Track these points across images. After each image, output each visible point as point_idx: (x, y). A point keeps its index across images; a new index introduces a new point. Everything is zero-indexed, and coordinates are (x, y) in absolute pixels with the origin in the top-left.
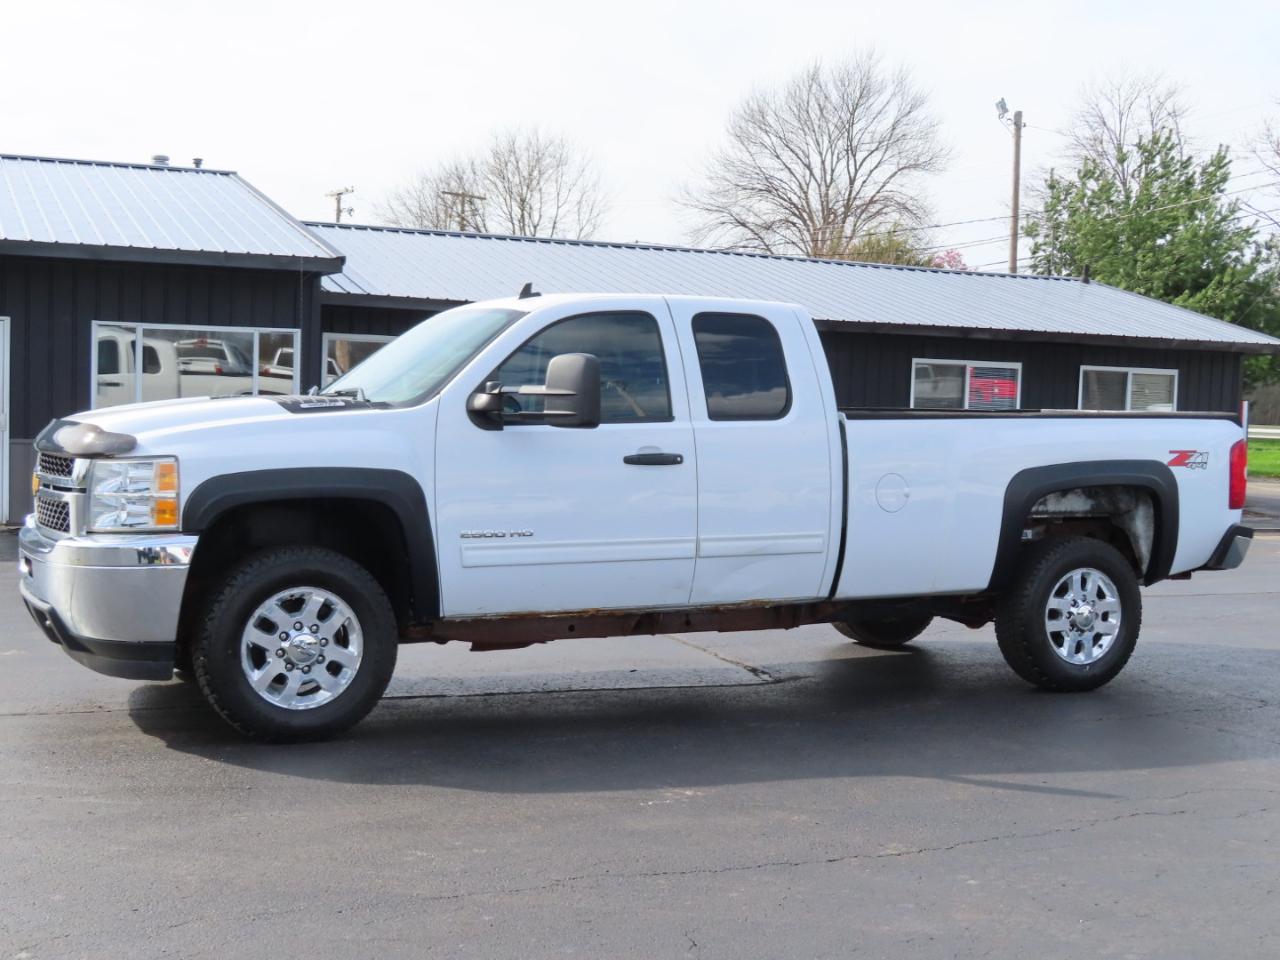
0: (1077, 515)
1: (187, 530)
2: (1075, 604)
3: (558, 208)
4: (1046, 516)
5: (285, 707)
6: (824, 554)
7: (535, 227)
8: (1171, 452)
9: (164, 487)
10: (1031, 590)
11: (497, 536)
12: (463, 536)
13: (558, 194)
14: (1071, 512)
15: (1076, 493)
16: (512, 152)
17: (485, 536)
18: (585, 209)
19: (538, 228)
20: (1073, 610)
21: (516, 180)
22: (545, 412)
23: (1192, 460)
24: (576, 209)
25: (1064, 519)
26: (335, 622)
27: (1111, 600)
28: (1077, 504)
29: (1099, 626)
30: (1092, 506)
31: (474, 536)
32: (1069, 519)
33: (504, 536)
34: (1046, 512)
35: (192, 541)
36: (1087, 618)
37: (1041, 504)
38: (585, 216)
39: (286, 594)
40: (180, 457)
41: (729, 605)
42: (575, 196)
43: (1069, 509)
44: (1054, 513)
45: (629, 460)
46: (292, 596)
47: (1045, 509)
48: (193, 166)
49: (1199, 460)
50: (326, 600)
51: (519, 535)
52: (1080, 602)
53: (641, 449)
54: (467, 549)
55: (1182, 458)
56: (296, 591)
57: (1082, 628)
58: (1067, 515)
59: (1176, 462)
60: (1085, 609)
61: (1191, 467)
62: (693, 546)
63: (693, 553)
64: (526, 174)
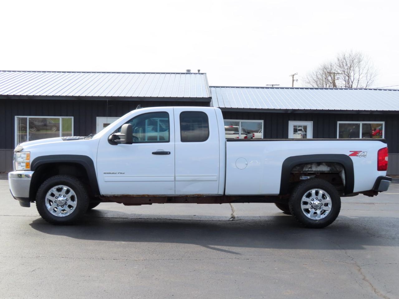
0: (325, 172)
1: (32, 170)
2: (313, 200)
3: (360, 76)
4: (313, 172)
5: (57, 216)
6: (218, 181)
7: (352, 82)
8: (350, 152)
9: (27, 159)
10: (295, 195)
11: (114, 173)
12: (104, 173)
13: (359, 71)
14: (322, 171)
15: (324, 165)
16: (345, 59)
17: (111, 173)
18: (369, 75)
19: (353, 82)
20: (312, 202)
21: (346, 68)
22: (121, 140)
23: (359, 154)
24: (366, 76)
25: (320, 173)
26: (70, 195)
27: (328, 199)
28: (324, 168)
29: (325, 208)
30: (330, 169)
31: (107, 173)
32: (322, 173)
33: (116, 173)
34: (312, 171)
35: (33, 172)
36: (316, 205)
37: (309, 168)
38: (368, 78)
39: (57, 187)
40: (31, 152)
41: (191, 195)
42: (365, 71)
43: (321, 170)
44: (315, 171)
45: (154, 153)
46: (59, 187)
47: (311, 170)
48: (197, 72)
49: (363, 154)
50: (67, 189)
51: (120, 173)
52: (315, 200)
53: (158, 150)
54: (105, 177)
55: (355, 153)
56: (60, 186)
57: (316, 208)
58: (321, 172)
59: (352, 155)
60: (316, 202)
61: (359, 156)
62: (173, 178)
63: (173, 180)
64: (349, 66)
